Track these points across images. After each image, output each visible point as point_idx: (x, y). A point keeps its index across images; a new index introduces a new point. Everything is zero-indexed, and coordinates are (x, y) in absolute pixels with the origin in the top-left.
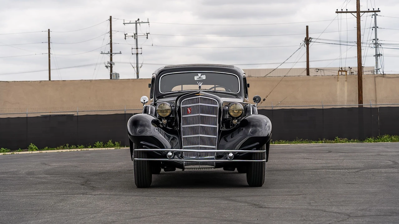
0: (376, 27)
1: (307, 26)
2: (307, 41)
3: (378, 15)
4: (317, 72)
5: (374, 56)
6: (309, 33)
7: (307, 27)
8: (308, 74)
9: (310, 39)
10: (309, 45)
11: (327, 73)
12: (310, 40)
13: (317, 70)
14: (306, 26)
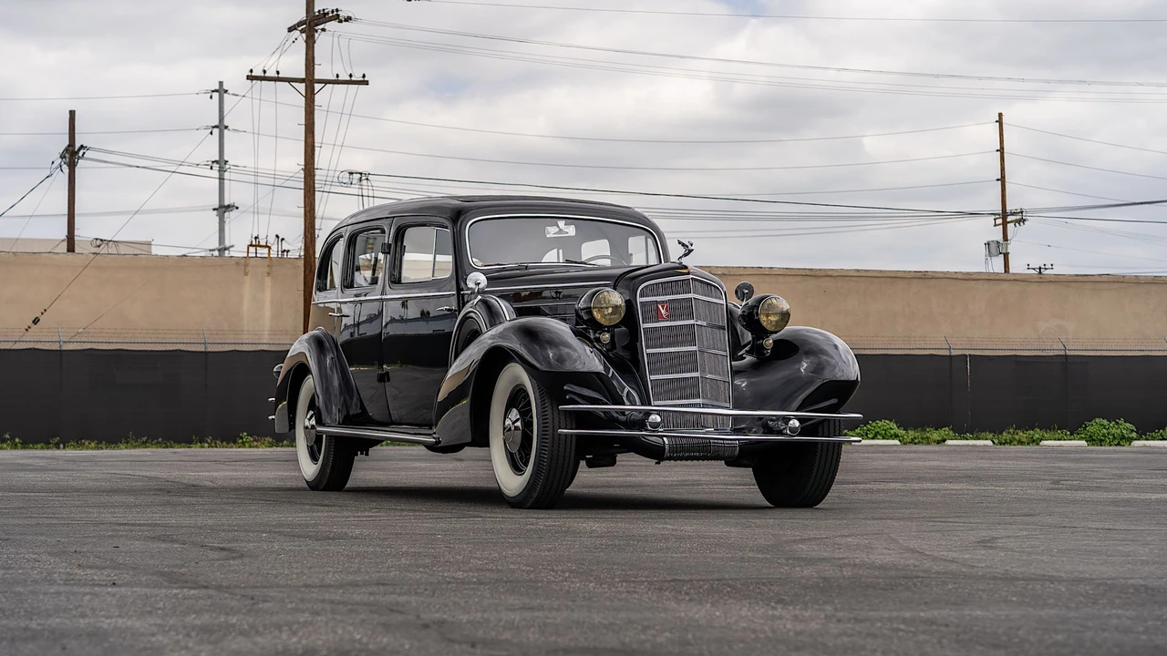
0: (221, 127)
1: (71, 112)
2: (72, 155)
3: (229, 92)
4: (99, 246)
5: (214, 209)
6: (76, 132)
7: (72, 114)
8: (71, 248)
9: (81, 152)
10: (75, 166)
11: (123, 249)
12: (80, 154)
13: (99, 242)
14: (68, 113)
